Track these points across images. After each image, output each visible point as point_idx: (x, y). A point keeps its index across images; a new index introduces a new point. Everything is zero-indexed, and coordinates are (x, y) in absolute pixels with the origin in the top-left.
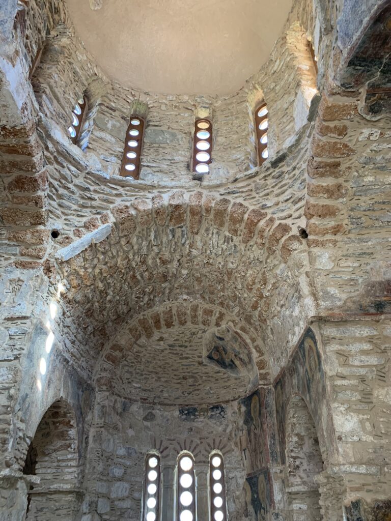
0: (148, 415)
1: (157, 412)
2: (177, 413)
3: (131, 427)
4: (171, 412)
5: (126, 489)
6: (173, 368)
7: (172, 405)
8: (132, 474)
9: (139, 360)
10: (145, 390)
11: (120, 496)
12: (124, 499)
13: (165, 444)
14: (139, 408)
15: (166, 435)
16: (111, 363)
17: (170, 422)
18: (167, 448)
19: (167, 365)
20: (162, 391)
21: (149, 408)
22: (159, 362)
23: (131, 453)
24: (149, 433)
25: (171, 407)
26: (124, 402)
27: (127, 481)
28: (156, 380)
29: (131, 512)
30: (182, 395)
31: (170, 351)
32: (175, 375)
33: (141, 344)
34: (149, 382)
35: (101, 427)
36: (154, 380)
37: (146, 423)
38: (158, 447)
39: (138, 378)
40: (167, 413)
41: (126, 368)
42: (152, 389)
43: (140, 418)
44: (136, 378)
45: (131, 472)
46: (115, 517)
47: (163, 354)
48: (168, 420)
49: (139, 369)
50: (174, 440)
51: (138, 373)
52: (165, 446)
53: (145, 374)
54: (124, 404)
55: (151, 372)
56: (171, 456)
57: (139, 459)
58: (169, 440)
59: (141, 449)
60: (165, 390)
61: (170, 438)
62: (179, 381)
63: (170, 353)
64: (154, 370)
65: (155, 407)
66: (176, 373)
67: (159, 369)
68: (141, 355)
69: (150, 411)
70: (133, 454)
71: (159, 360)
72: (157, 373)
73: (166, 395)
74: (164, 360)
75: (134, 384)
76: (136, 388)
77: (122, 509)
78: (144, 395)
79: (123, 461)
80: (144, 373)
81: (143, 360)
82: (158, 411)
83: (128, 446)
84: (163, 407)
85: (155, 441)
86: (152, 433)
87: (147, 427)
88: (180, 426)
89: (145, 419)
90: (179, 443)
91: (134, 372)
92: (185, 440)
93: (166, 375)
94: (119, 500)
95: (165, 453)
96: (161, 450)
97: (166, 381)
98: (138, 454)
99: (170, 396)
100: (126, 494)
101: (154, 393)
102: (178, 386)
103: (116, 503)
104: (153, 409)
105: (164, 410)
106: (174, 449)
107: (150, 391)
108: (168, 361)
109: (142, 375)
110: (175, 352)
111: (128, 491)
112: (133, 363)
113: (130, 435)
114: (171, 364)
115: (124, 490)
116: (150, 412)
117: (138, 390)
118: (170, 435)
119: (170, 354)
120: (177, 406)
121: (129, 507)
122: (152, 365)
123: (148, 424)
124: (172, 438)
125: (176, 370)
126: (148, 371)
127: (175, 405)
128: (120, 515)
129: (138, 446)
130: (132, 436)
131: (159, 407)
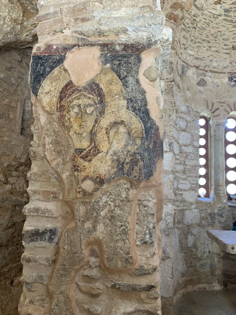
0: (201, 80)
1: (207, 79)
2: (226, 80)
3: (188, 90)
4: (221, 79)
5: (188, 138)
6: (224, 37)
7: (221, 73)
8: (192, 128)
9: (195, 25)
10: (197, 59)
11: (185, 144)
12: (187, 146)
13: (216, 106)
14: (194, 74)
15: (217, 99)
16: (173, 22)
17: (220, 88)
18: (218, 109)
19: (219, 34)
20: (211, 61)
21: (202, 74)
22: (212, 29)
23: (190, 111)
24: (203, 96)
25: (221, 74)
26: (183, 65)
27: (189, 133)
28: (207, 49)
29: (193, 156)
30: (231, 65)
31: (225, 18)
32: (225, 45)
33: (199, 6)
34: (200, 51)
35: (171, 81)
36: (205, 49)
37: (199, 88)
38: (210, 108)
39: (192, 45)
40: (217, 80)
41: (184, 33)
42: (203, 57)
43: (194, 83)
44: (190, 46)
45: (190, 126)
46: (183, 158)
47: (217, 21)
48: (218, 86)
49: (193, 36)
50: (224, 103)
51: (192, 41)
52: (216, 107)
53: (199, 42)
54: (183, 68)
55: (204, 40)
56: (221, 116)
57: (195, 117)
58: (220, 102)
59: (197, 109)
60: (215, 59)
61: (220, 101)
62: (228, 51)
63: (224, 19)
64: (206, 39)
65: (207, 74)
66: (226, 42)
67: (212, 38)
68: (198, 19)
69: (202, 77)
70: (192, 112)
71: (213, 27)
72: (209, 42)
73: (215, 64)
74: (217, 28)
75: (189, 51)
76: (190, 55)
77: (186, 153)
78: (197, 63)
79: (185, 116)
80: (197, 41)
81: (199, 25)
82: (209, 78)
83: (187, 105)
84: (214, 74)
85: (207, 103)
86: (205, 96)
87: (200, 92)
88: (229, 91)
89: (199, 84)
90: (229, 105)
91: (189, 38)
92: (235, 103)
93: (217, 45)
94: (184, 146)
95: (216, 113)
96: (213, 111)
97: (217, 51)
98: (195, 112)
99: (218, 65)
100: (189, 142)
101: (204, 62)
102: (227, 56)
103: (183, 148)
104: (205, 76)
105: (214, 77)
106: (225, 110)
107: (201, 60)
108: (220, 30)
109: (195, 43)
110: (229, 19)
111: (190, 140)
112: (189, 27)
113: (188, 96)
114: (223, 33)
115: (187, 139)
116: (202, 79)
117: (192, 57)
118: (220, 98)
119: (224, 22)
120: (226, 74)
121: (191, 152)
122: (205, 32)
123: (201, 88)
124: (223, 101)
125: (227, 40)
126: (202, 39)
127: (225, 73)
128: (185, 157)
129: (195, 106)
130: (190, 97)
131: (210, 74)
